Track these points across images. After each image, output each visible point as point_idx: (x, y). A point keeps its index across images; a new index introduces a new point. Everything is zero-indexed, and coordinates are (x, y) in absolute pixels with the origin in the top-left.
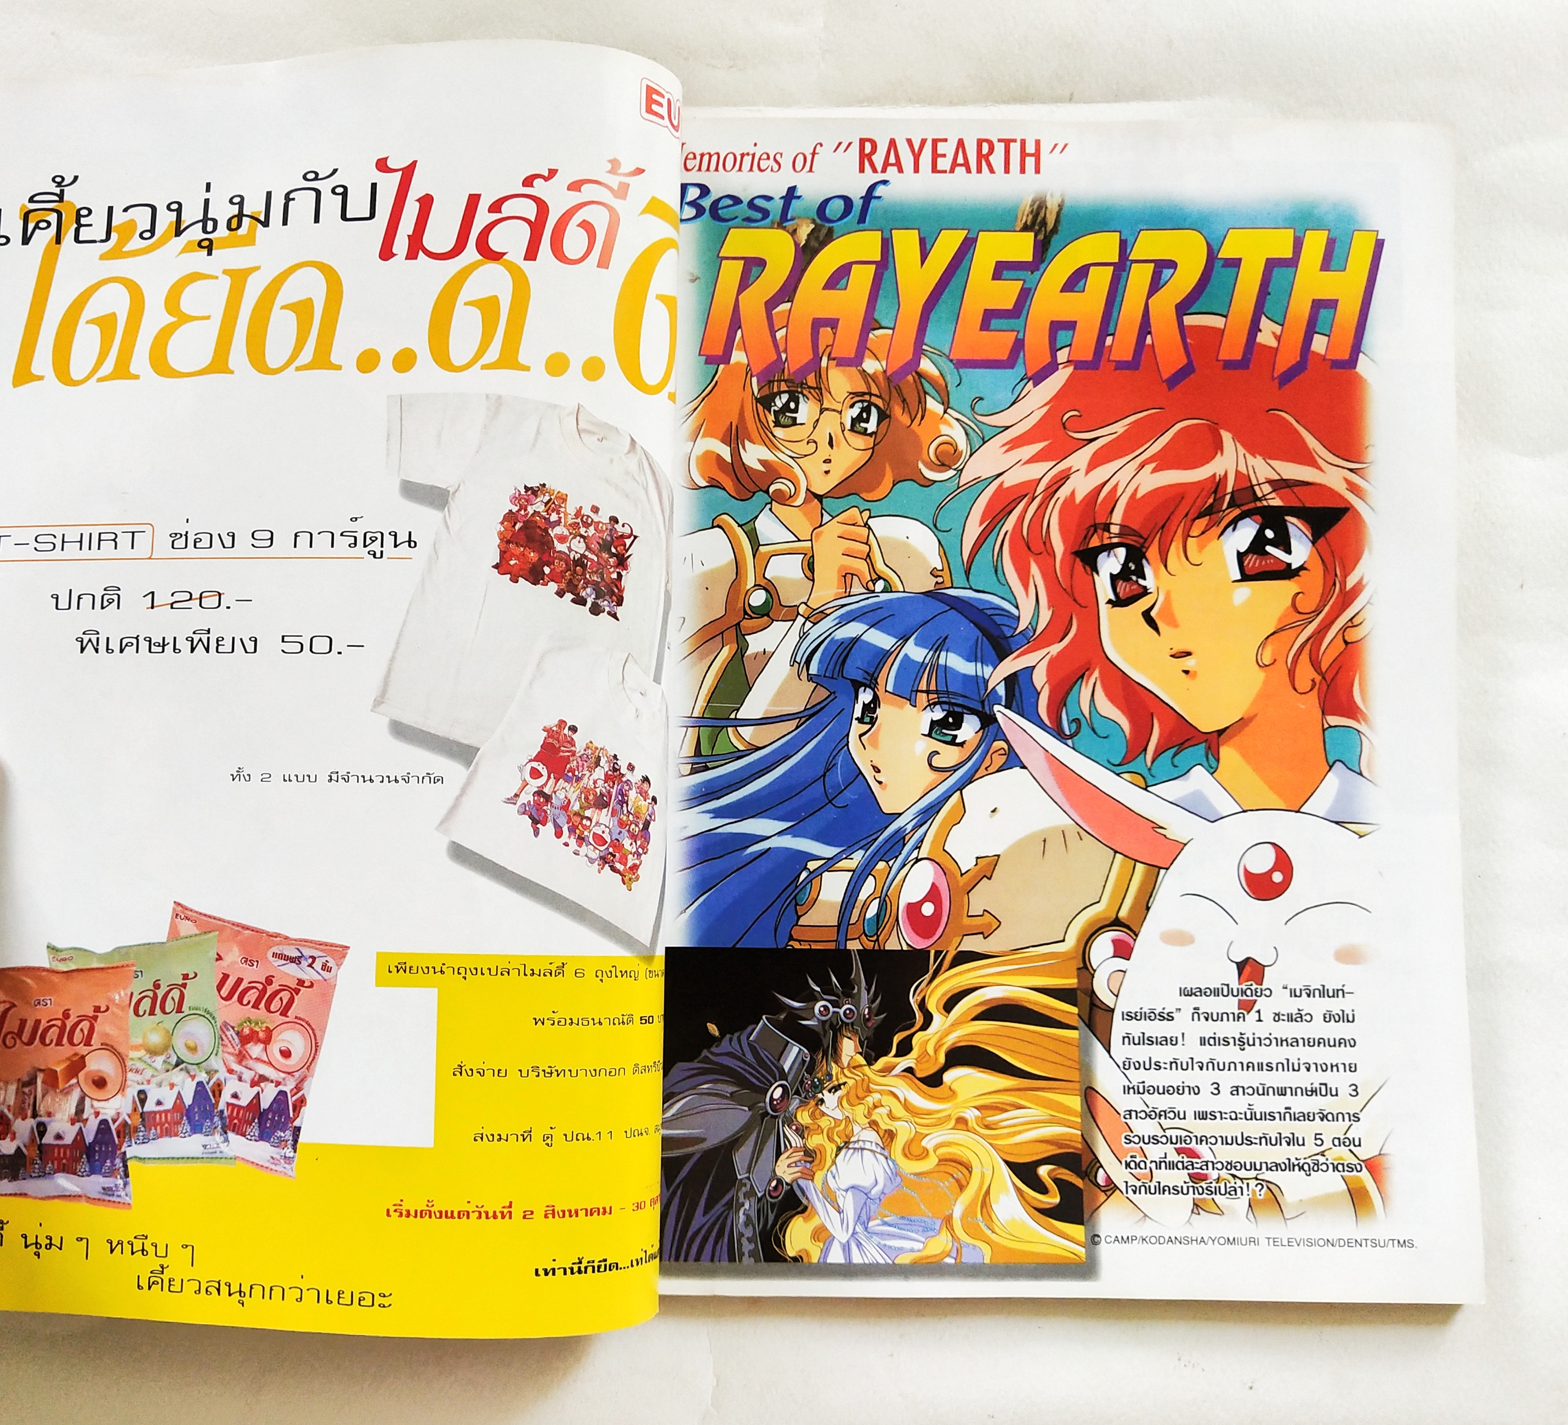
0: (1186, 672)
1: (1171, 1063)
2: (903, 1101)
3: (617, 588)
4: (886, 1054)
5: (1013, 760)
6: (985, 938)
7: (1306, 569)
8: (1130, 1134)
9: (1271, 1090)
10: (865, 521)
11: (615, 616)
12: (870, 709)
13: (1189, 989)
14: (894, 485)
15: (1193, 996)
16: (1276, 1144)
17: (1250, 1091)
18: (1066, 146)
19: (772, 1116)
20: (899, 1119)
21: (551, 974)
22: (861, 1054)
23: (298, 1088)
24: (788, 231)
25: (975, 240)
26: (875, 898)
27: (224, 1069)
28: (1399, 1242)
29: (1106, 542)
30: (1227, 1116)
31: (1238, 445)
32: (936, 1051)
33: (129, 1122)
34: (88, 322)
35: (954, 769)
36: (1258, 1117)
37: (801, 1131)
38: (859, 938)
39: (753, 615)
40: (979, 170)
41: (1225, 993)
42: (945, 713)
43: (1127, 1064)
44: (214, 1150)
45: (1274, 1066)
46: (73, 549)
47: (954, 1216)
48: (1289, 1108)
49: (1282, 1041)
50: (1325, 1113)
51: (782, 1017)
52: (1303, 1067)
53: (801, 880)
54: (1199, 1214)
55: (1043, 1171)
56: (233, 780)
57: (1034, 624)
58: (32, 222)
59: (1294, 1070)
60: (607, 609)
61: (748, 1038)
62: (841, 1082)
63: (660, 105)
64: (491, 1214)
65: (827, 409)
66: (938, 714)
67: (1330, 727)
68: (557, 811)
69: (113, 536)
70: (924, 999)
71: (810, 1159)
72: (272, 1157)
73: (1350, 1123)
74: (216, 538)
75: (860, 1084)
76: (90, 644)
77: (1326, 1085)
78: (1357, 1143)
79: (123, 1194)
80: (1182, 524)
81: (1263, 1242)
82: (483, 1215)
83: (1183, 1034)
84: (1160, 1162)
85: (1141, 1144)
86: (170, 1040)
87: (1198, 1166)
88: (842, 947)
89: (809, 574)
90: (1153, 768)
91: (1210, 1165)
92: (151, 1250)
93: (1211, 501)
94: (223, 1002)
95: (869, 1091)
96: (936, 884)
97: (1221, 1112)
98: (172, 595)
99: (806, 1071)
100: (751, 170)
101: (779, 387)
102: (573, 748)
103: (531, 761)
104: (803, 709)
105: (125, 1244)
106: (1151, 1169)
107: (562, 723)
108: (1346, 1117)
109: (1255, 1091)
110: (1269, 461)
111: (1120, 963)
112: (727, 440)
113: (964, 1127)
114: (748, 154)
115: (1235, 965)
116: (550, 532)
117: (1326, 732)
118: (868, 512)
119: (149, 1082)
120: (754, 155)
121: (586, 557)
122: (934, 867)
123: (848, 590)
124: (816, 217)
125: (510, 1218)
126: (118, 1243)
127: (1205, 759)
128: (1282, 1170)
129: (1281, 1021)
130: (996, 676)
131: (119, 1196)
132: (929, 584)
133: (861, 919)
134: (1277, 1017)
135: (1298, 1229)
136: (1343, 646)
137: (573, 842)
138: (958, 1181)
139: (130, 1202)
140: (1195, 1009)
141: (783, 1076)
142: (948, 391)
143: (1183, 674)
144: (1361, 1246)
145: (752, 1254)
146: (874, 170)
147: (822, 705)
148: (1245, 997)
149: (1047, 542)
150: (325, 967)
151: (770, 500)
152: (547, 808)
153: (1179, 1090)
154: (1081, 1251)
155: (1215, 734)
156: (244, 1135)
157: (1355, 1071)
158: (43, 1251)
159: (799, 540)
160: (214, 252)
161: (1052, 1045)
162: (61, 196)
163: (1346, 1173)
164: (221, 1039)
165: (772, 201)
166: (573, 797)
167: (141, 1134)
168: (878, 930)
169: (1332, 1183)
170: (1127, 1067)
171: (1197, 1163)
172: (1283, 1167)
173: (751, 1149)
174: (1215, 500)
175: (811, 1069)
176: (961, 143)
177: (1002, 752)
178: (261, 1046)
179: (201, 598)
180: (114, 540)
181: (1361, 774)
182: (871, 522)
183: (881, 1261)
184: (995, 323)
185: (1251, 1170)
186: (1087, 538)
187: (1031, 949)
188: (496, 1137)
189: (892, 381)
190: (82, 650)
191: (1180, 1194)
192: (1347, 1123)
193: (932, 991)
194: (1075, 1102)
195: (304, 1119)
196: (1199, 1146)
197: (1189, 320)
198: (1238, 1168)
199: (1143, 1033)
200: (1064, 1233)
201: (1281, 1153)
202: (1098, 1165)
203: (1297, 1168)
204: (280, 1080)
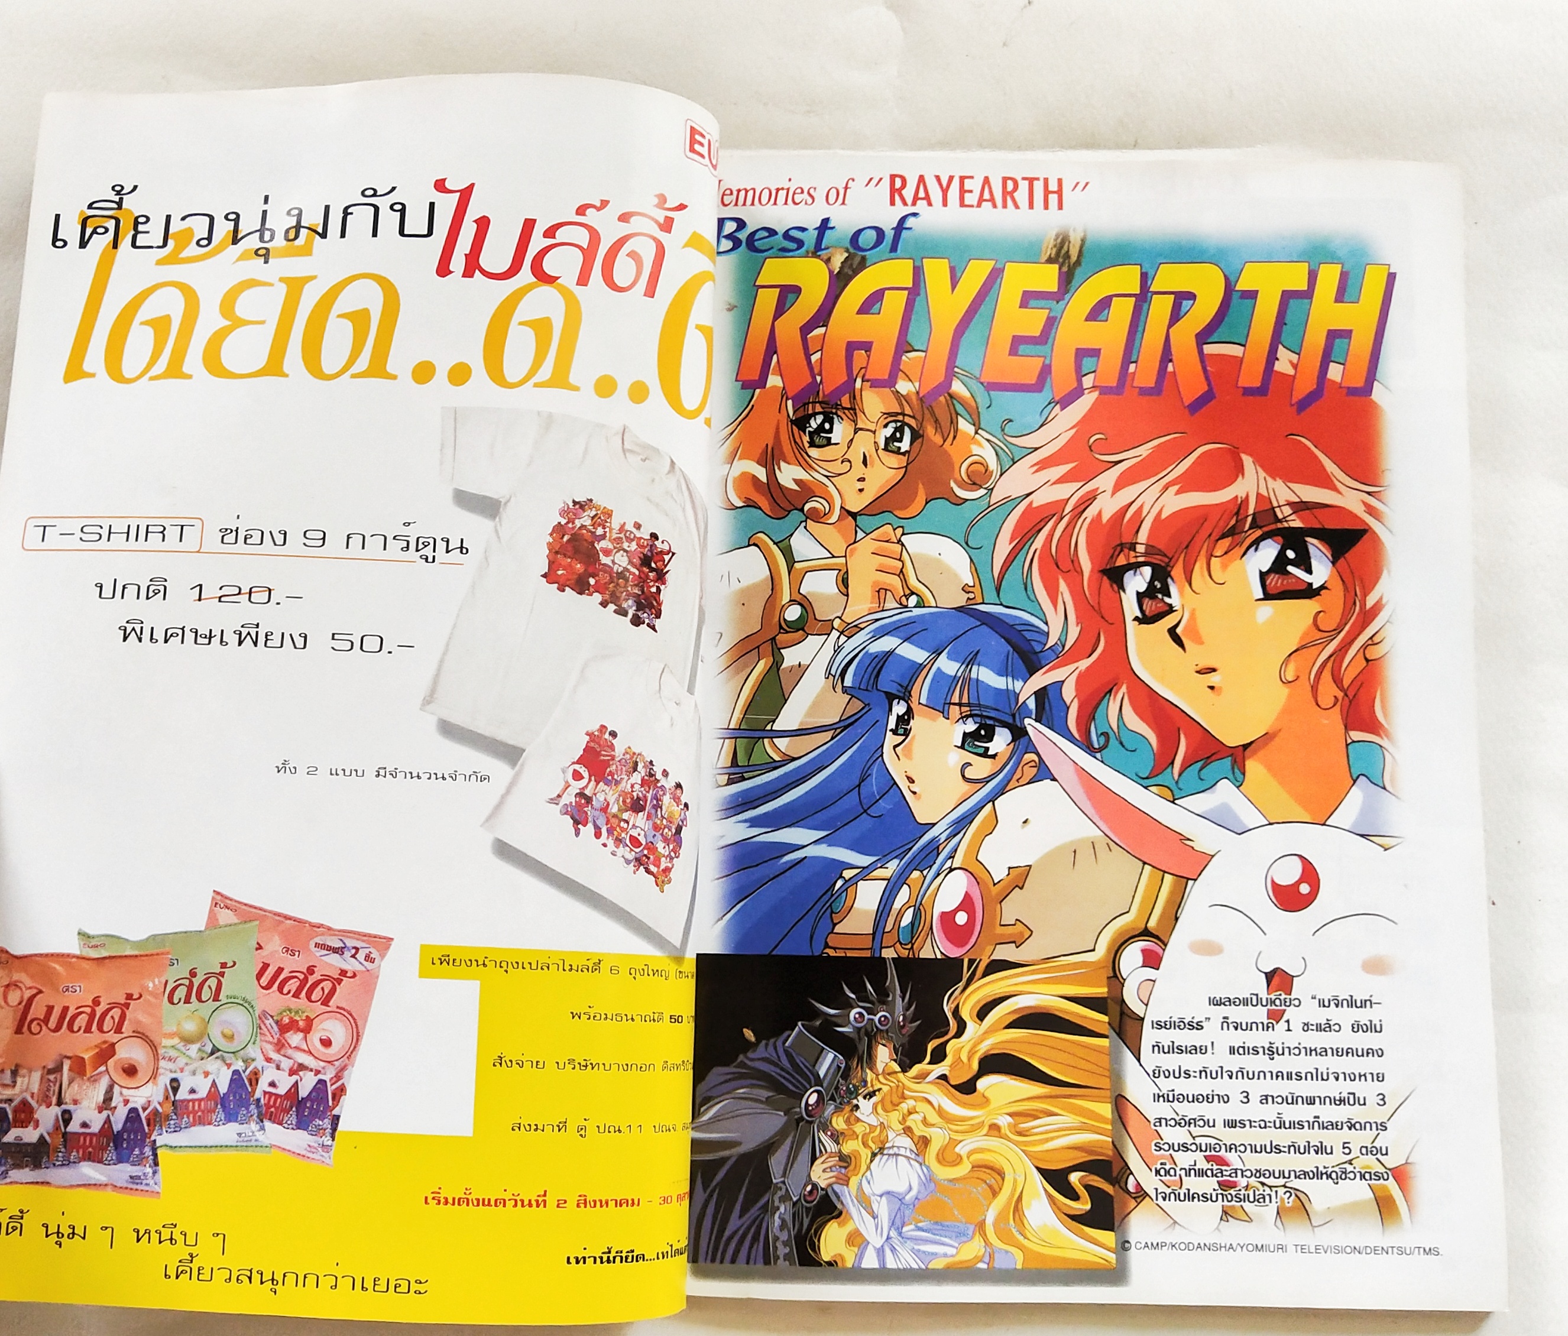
0: (1212, 688)
1: (1201, 1072)
2: (937, 1107)
3: (657, 602)
4: (920, 1061)
5: (1043, 773)
6: (1017, 947)
7: (1326, 588)
8: (1160, 1141)
9: (1300, 1099)
10: (898, 537)
11: (653, 628)
12: (904, 720)
13: (1218, 999)
14: (927, 503)
15: (1222, 1006)
16: (1304, 1153)
17: (1280, 1100)
18: (1087, 184)
19: (807, 1121)
20: (933, 1125)
21: (588, 970)
22: (895, 1061)
23: (338, 1077)
24: (822, 260)
25: (1002, 270)
26: (910, 907)
27: (262, 1058)
28: (1425, 1250)
29: (1133, 560)
30: (1257, 1124)
31: (1259, 468)
32: (969, 1059)
33: (160, 1109)
34: (142, 323)
35: (986, 781)
36: (1287, 1125)
37: (836, 1137)
38: (893, 946)
39: (788, 630)
40: (1005, 206)
41: (1254, 1003)
42: (978, 725)
43: (1157, 1072)
44: (249, 1139)
45: (1303, 1076)
46: (118, 540)
47: (987, 1221)
48: (1318, 1117)
49: (1311, 1051)
50: (1353, 1122)
51: (818, 1023)
52: (1331, 1077)
53: (836, 888)
54: (1228, 1221)
55: (1074, 1178)
56: (279, 771)
57: (1063, 639)
58: (90, 227)
59: (1323, 1079)
60: (647, 621)
61: (784, 1043)
62: (876, 1088)
63: (702, 144)
64: (526, 1202)
65: (861, 429)
66: (971, 726)
67: (1354, 742)
68: (598, 813)
69: (162, 529)
70: (957, 1006)
71: (845, 1164)
72: (309, 1146)
73: (1377, 1132)
74: (267, 536)
75: (894, 1090)
76: (133, 632)
77: (1354, 1094)
78: (1384, 1152)
79: (151, 1182)
80: (1206, 544)
81: (1291, 1249)
82: (519, 1203)
83: (1213, 1043)
84: (1190, 1170)
85: (1171, 1151)
86: (206, 1028)
87: (1228, 1173)
88: (877, 955)
89: (844, 590)
90: (1180, 782)
91: (1239, 1172)
92: (180, 1238)
93: (1233, 522)
94: (264, 991)
95: (904, 1097)
96: (970, 893)
97: (1250, 1121)
98: (221, 589)
99: (841, 1077)
100: (786, 203)
101: (814, 408)
102: (613, 753)
103: (573, 763)
104: (838, 720)
105: (153, 1233)
106: (1180, 1176)
107: (603, 728)
108: (1374, 1126)
109: (1285, 1100)
110: (1289, 484)
111: (1150, 973)
112: (762, 462)
113: (996, 1133)
114: (783, 189)
115: (1263, 975)
116: (596, 545)
117: (1349, 747)
118: (901, 529)
119: (182, 1070)
120: (788, 190)
121: (628, 570)
122: (968, 877)
123: (882, 605)
124: (849, 246)
125: (545, 1206)
126: (145, 1233)
127: (1231, 772)
128: (1310, 1178)
129: (1310, 1031)
130: (1027, 690)
131: (147, 1185)
132: (961, 600)
133: (896, 927)
134: (1306, 1027)
135: (1326, 1236)
136: (1364, 663)
137: (610, 842)
138: (990, 1187)
139: (160, 1191)
140: (1224, 1018)
141: (819, 1082)
142: (979, 412)
143: (1209, 690)
144: (1387, 1253)
145: (787, 1257)
146: (905, 204)
147: (856, 717)
148: (1274, 1007)
149: (1075, 561)
150: (368, 958)
151: (804, 518)
152: (588, 809)
153: (1208, 1099)
154: (1112, 1257)
155: (1241, 748)
156: (281, 1124)
157: (1383, 1080)
158: (64, 1241)
159: (834, 557)
160: (270, 260)
161: (1081, 1052)
162: (120, 204)
163: (1373, 1182)
164: (259, 1028)
165: (806, 232)
166: (612, 800)
167: (172, 1122)
168: (912, 938)
169: (1359, 1191)
170: (1157, 1075)
171: (1226, 1171)
172: (1311, 1176)
173: (786, 1154)
174: (1237, 521)
175: (846, 1075)
176: (986, 180)
177: (1033, 764)
178: (301, 1035)
179: (250, 593)
180: (162, 532)
181: (1384, 788)
182: (903, 539)
183: (915, 1266)
184: (1023, 349)
185: (1279, 1178)
186: (1113, 557)
187: (1062, 958)
188: (533, 1127)
189: (925, 401)
190: (125, 639)
191: (1209, 1201)
192: (1375, 1132)
193: (966, 999)
194: (1106, 1110)
195: (344, 1109)
196: (1228, 1153)
197: (1208, 349)
198: (1267, 1175)
199: (1173, 1042)
200: (1093, 1238)
201: (1310, 1162)
202: (1128, 1171)
203: (1324, 1176)
204: (320, 1069)
